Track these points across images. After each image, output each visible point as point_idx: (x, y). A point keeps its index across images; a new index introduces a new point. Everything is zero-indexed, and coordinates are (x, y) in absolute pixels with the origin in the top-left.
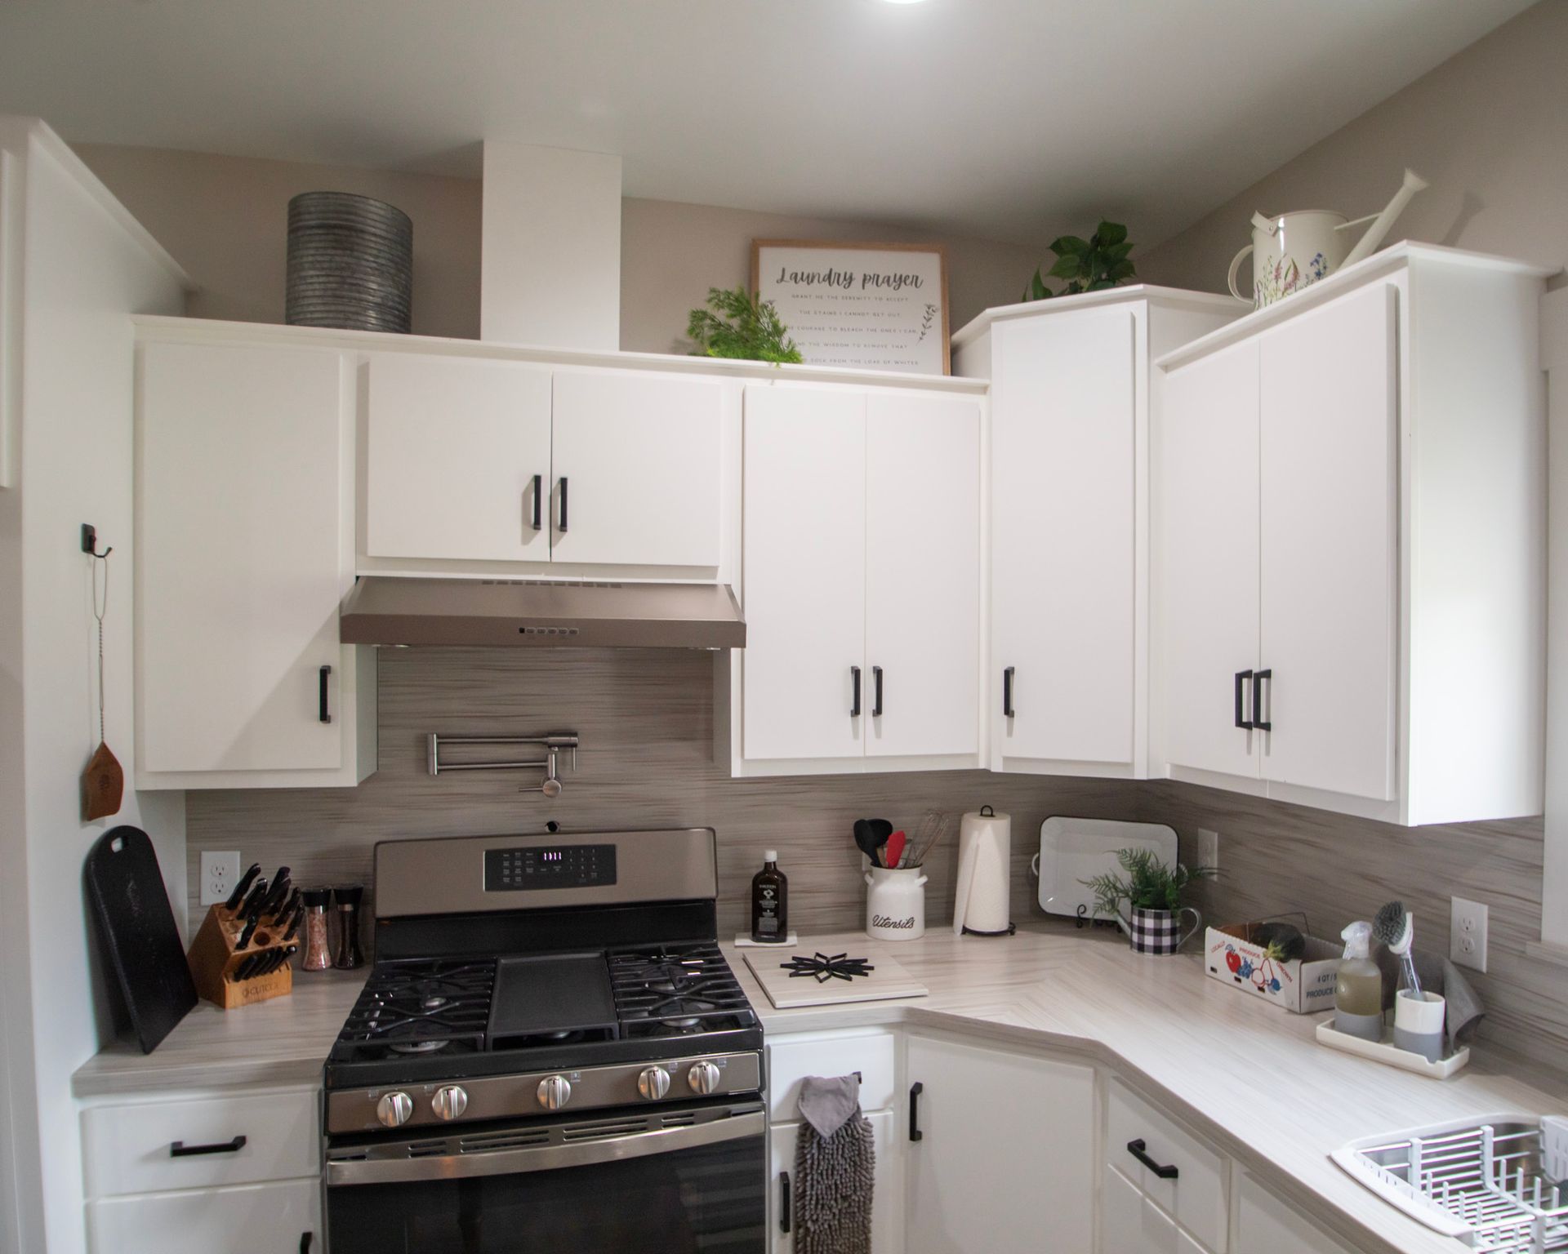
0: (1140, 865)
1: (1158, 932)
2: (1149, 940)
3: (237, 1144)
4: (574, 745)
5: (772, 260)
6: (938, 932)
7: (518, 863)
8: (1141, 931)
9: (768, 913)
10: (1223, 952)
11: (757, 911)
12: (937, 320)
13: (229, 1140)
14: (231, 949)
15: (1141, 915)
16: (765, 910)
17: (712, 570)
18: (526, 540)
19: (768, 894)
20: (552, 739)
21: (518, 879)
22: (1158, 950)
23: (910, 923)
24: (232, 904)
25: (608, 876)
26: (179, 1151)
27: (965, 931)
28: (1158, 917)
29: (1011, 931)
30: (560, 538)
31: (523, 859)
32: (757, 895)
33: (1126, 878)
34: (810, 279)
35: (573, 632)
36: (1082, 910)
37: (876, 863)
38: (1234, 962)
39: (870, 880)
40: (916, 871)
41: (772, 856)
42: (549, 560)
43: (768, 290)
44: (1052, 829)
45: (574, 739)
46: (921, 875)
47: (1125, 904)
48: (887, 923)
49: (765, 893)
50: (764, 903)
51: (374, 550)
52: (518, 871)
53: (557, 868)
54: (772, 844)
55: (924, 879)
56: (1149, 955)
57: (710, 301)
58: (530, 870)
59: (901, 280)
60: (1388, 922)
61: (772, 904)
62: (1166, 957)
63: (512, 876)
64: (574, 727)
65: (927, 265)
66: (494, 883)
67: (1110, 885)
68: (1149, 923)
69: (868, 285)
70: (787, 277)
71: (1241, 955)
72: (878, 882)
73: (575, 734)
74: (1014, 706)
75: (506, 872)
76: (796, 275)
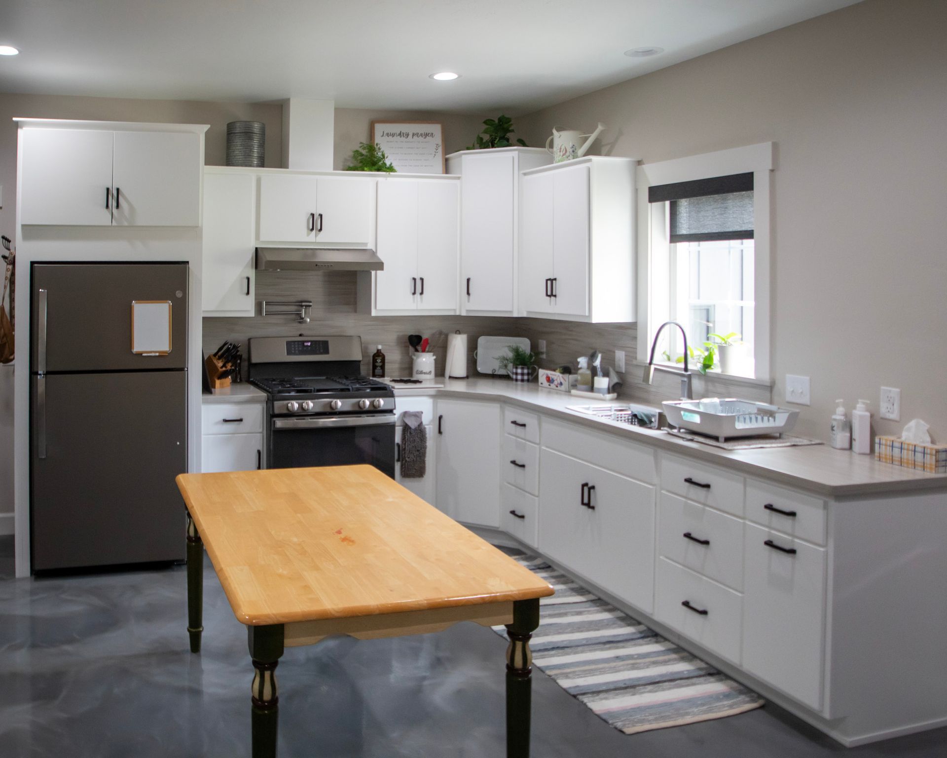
0: (516, 351)
1: (522, 374)
2: (519, 377)
3: (241, 420)
4: (310, 306)
5: (379, 128)
6: (440, 379)
7: (296, 346)
8: (516, 374)
9: (379, 368)
10: (545, 377)
11: (374, 367)
12: (440, 150)
13: (239, 418)
14: (219, 368)
15: (517, 368)
16: (377, 367)
17: (366, 244)
18: (308, 235)
19: (379, 360)
20: (303, 304)
21: (297, 352)
22: (522, 380)
23: (430, 372)
24: (215, 355)
25: (326, 351)
26: (225, 421)
27: (450, 377)
28: (522, 368)
29: (467, 377)
30: (319, 234)
31: (298, 344)
32: (374, 361)
33: (510, 355)
34: (393, 135)
35: (331, 266)
36: (494, 371)
37: (417, 350)
38: (549, 380)
39: (414, 358)
40: (432, 354)
41: (380, 347)
42: (314, 241)
43: (378, 139)
44: (482, 340)
45: (311, 304)
46: (434, 355)
47: (510, 366)
48: (421, 373)
49: (378, 360)
50: (377, 364)
51: (262, 238)
52: (297, 349)
53: (310, 348)
54: (380, 343)
55: (435, 357)
56: (519, 383)
57: (361, 147)
58: (300, 349)
59: (426, 135)
60: (592, 357)
61: (381, 364)
62: (525, 383)
63: (295, 350)
64: (309, 300)
65: (436, 129)
66: (289, 353)
67: (504, 359)
68: (519, 371)
69: (414, 137)
70: (385, 135)
71: (550, 376)
72: (418, 357)
73: (311, 302)
74: (470, 291)
75: (293, 349)
76: (388, 134)
